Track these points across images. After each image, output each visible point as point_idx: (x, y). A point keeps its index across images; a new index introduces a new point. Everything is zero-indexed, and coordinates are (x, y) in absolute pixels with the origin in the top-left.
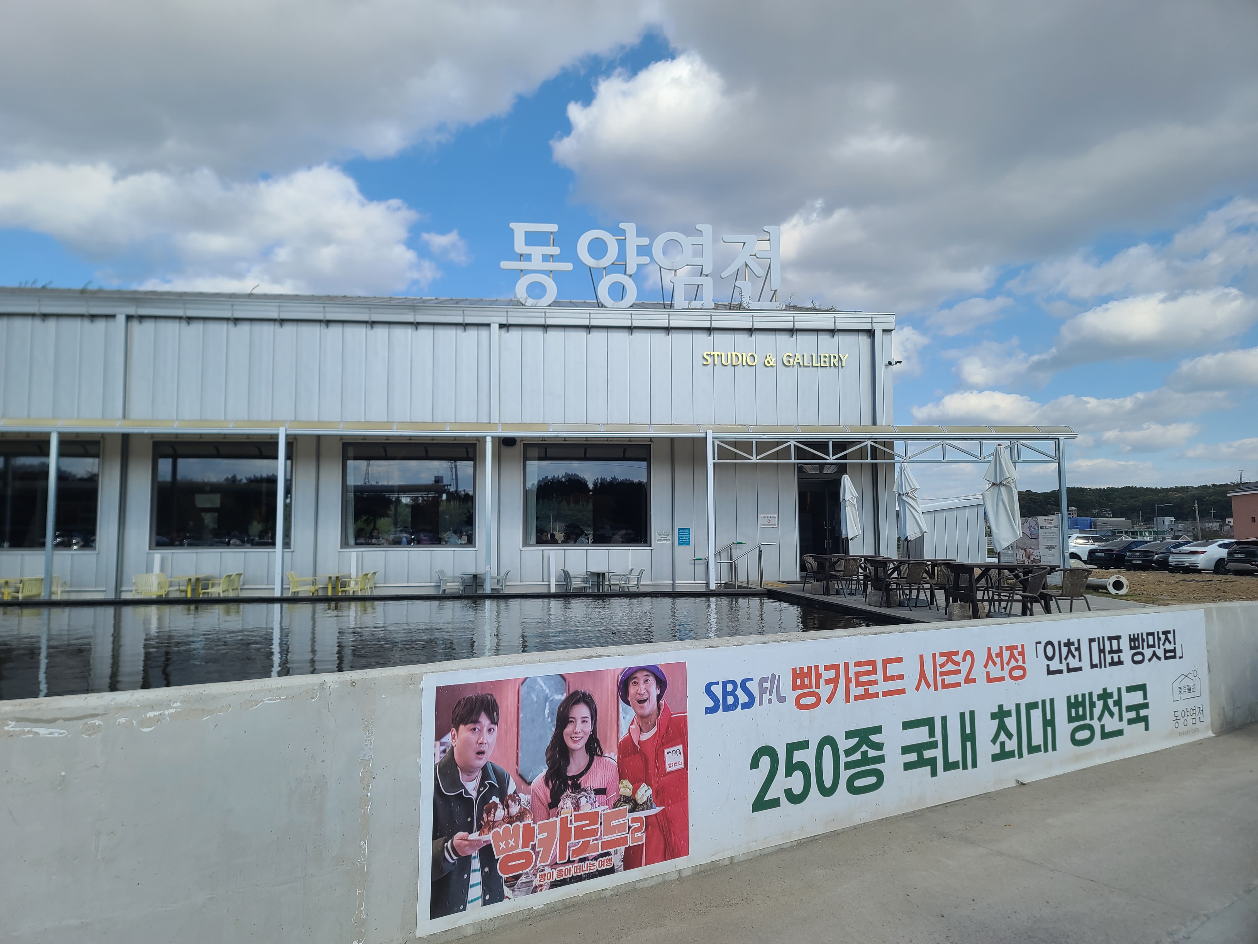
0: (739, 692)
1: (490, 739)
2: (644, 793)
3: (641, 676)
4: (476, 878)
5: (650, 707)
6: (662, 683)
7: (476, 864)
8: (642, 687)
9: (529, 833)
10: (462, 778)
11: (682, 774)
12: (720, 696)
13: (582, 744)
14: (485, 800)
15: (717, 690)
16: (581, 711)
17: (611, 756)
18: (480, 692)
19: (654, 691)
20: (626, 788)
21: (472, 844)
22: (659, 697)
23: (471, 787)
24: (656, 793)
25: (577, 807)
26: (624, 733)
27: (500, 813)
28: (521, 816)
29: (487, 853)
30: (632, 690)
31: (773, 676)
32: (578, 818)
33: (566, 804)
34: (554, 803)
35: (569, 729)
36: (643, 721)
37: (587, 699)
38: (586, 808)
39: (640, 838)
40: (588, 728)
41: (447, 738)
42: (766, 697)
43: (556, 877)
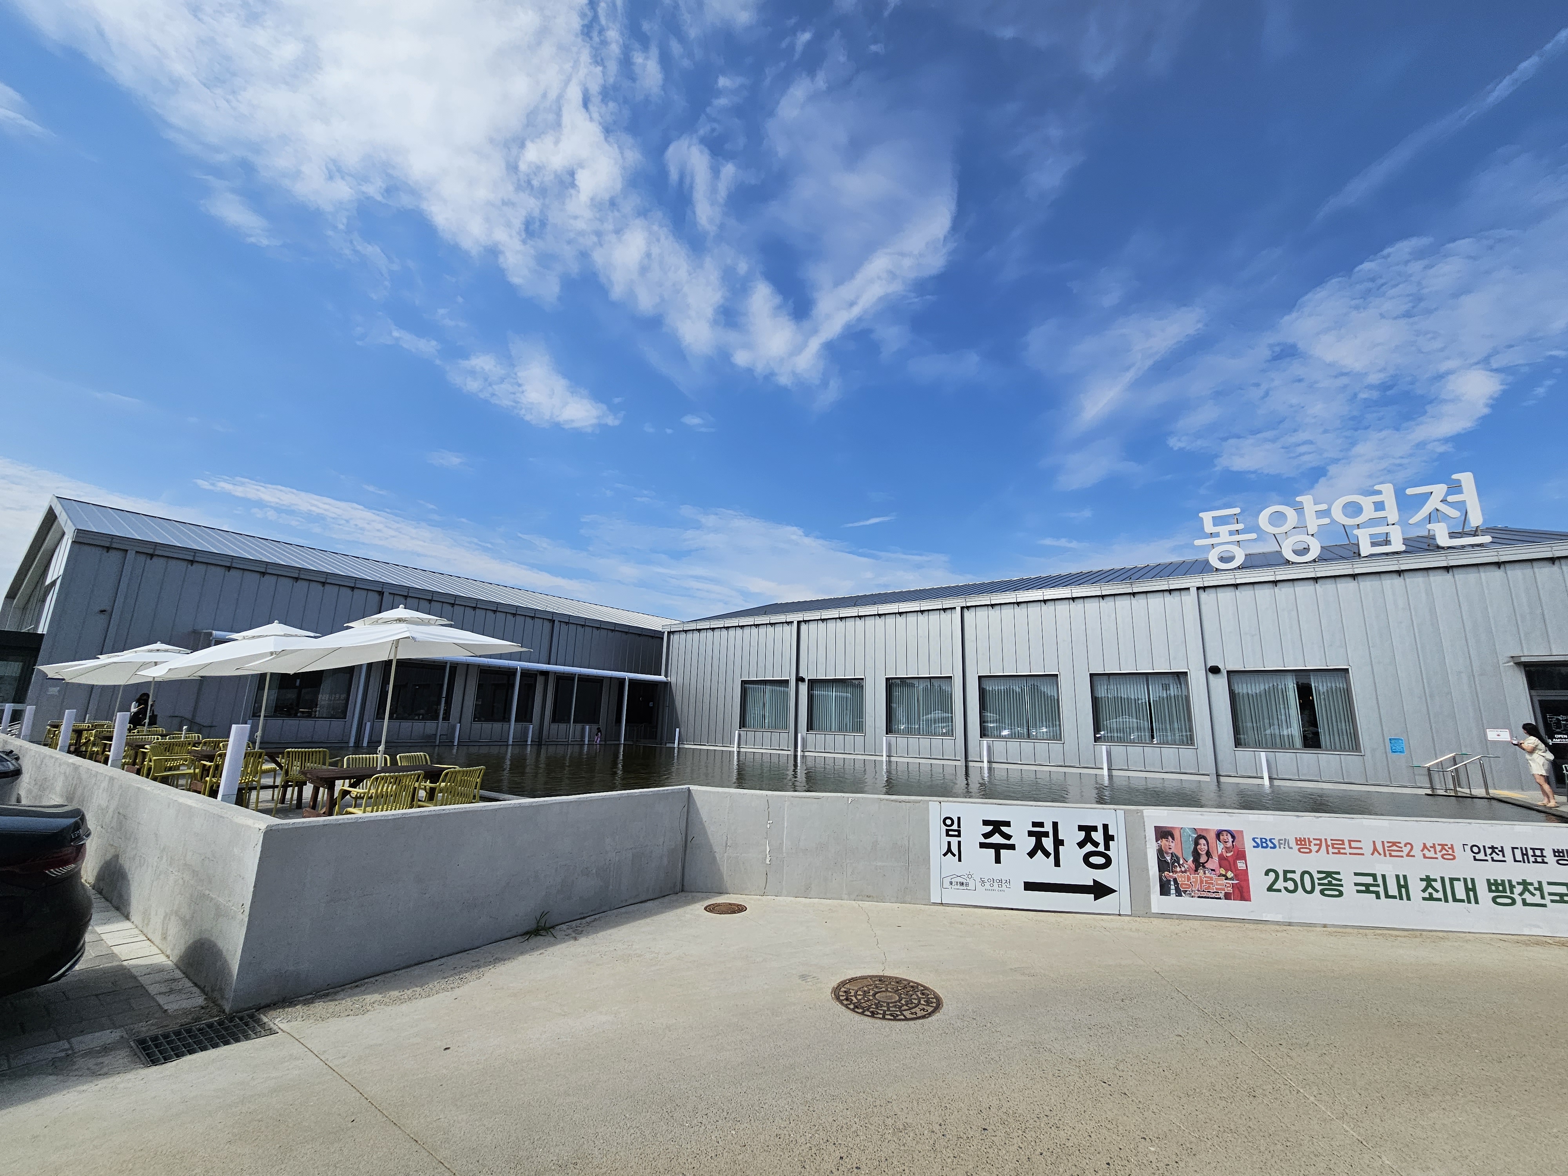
0: (1268, 842)
1: (1173, 845)
2: (1230, 874)
3: (1225, 833)
4: (1173, 887)
5: (1229, 844)
6: (1233, 837)
7: (1172, 883)
8: (1225, 837)
9: (1189, 879)
10: (1165, 855)
11: (1246, 871)
12: (1259, 843)
13: (1204, 852)
14: (1173, 864)
15: (1258, 841)
16: (1202, 841)
17: (1216, 859)
18: (1168, 830)
19: (1231, 840)
20: (1223, 871)
21: (1170, 876)
22: (1233, 842)
23: (1168, 858)
24: (1235, 875)
25: (1205, 873)
26: (1220, 852)
27: (1178, 869)
28: (1185, 872)
29: (1175, 880)
30: (1221, 837)
31: (1285, 839)
32: (1206, 877)
33: (1201, 871)
34: (1196, 870)
35: (1199, 847)
36: (1228, 849)
37: (1204, 838)
38: (1208, 874)
39: (1230, 890)
40: (1206, 847)
41: (1159, 842)
42: (1282, 846)
43: (1199, 895)
